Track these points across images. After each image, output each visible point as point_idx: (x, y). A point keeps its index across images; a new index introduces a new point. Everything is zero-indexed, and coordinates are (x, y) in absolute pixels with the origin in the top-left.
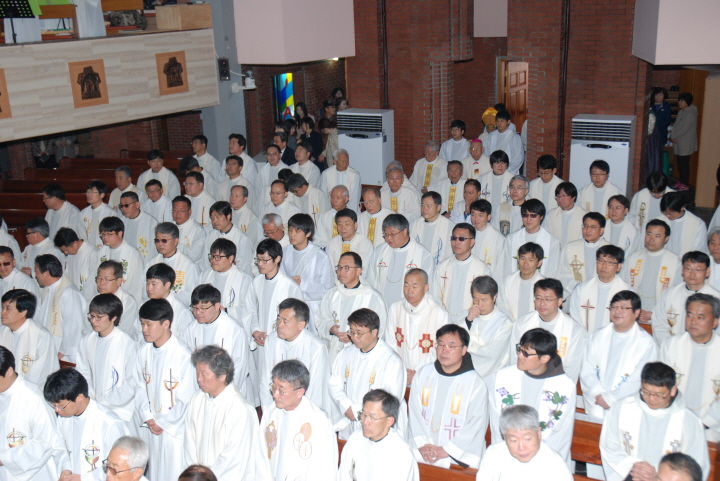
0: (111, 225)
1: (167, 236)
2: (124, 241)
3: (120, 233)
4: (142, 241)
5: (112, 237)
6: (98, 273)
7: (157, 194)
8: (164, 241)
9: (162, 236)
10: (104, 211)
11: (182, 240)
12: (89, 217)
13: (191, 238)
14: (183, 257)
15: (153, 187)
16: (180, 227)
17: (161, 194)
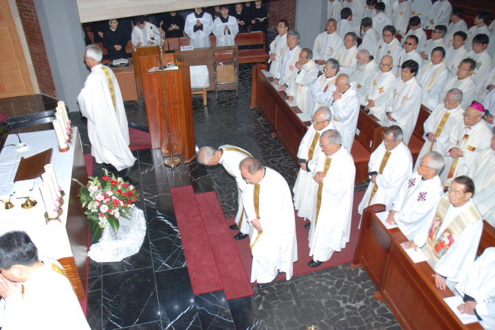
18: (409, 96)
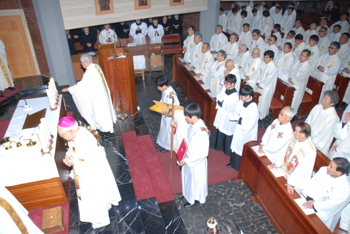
0: (315, 38)
1: (335, 47)
2: (316, 45)
3: (316, 42)
4: (322, 47)
5: (313, 42)
6: (302, 53)
7: (337, 31)
8: (332, 48)
9: (332, 46)
10: (314, 32)
11: (340, 50)
12: (308, 34)
13: (344, 51)
14: (337, 57)
15: (337, 28)
16: (341, 46)
17: (339, 31)
18: (270, 73)
